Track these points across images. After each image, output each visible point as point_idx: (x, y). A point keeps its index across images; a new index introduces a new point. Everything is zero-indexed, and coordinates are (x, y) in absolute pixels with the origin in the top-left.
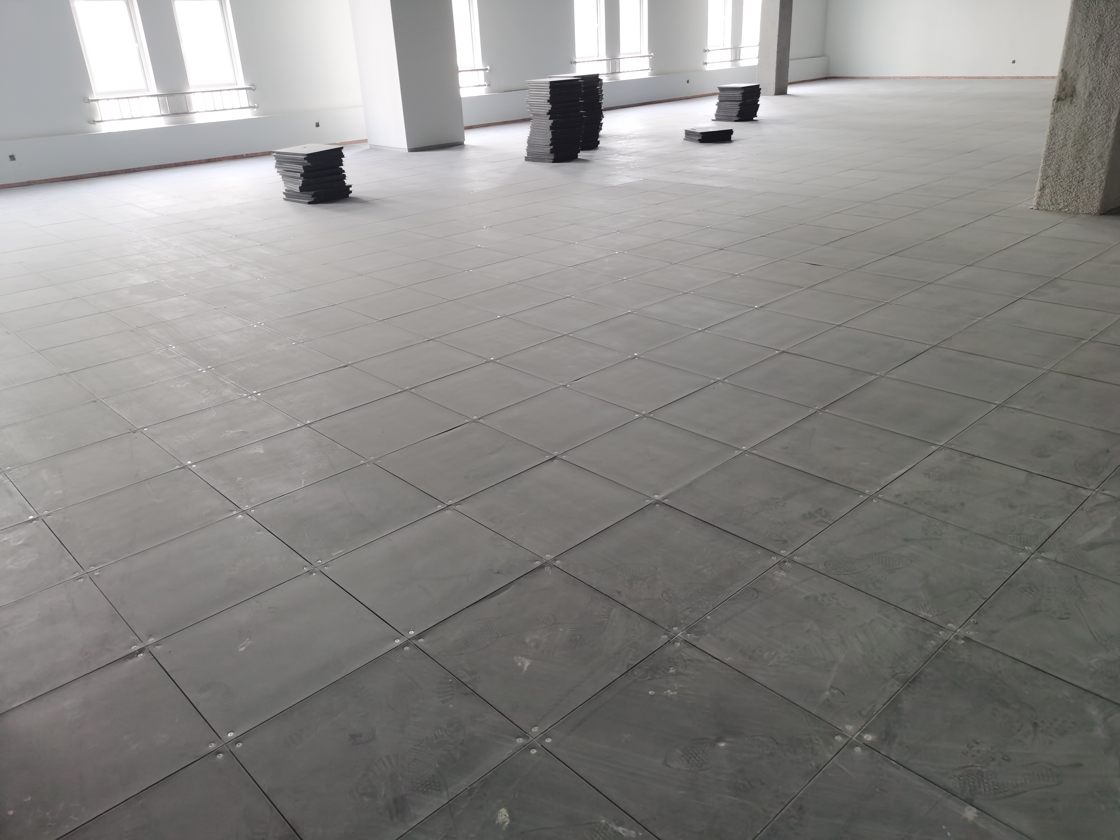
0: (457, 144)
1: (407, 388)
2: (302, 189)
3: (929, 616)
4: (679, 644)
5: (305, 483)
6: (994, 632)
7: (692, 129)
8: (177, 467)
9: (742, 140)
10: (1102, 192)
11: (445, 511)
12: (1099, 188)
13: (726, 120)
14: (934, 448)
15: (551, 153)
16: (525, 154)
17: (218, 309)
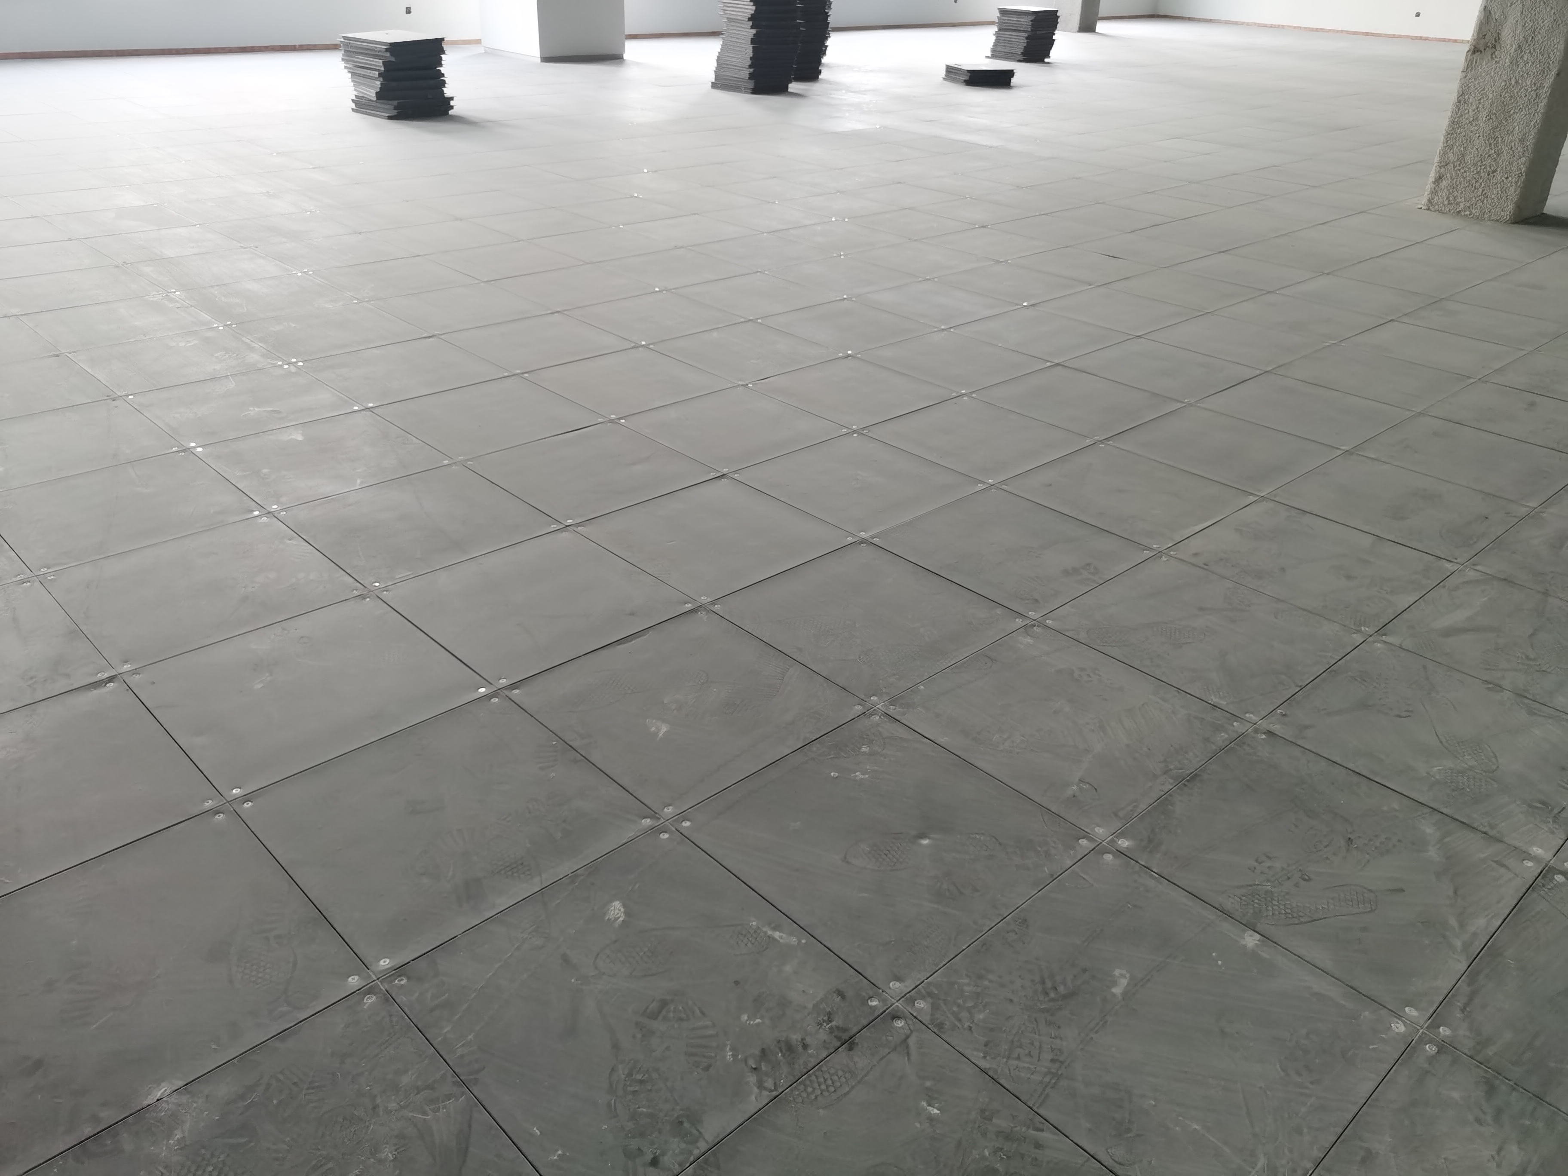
0: (614, 58)
1: (518, 371)
2: (379, 96)
3: (1223, 703)
4: (878, 717)
5: (362, 483)
6: (1307, 727)
7: (956, 64)
8: (175, 449)
9: (1025, 86)
10: (1519, 190)
11: (562, 532)
12: (1516, 185)
13: (1003, 58)
14: (1252, 499)
15: (750, 78)
16: (712, 78)
17: (247, 248)
